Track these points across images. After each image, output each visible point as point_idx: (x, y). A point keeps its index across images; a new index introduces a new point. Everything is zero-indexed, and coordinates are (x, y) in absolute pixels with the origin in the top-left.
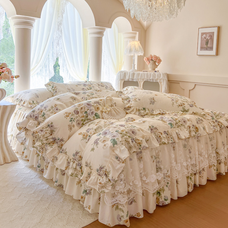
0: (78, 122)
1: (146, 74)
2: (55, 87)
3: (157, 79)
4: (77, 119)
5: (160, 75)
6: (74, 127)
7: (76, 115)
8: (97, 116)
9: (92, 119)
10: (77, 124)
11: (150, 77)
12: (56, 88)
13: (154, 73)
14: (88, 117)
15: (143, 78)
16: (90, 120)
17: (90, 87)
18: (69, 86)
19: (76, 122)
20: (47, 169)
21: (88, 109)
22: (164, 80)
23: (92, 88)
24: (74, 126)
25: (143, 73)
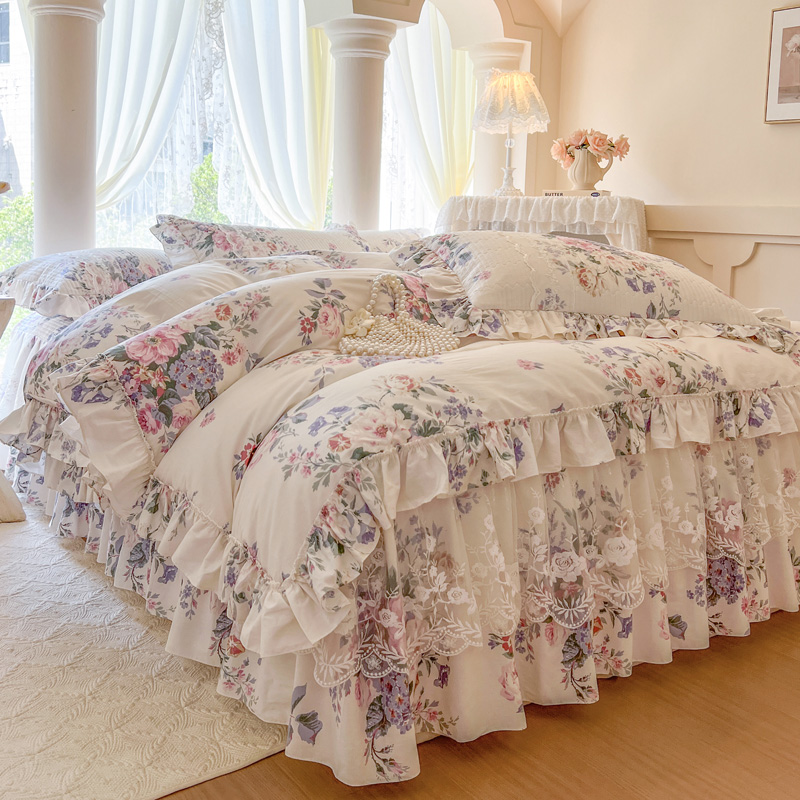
11: (572, 217)
15: (543, 220)
22: (627, 225)
25: (544, 202)
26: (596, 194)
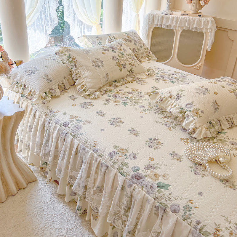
1: (188, 19)
2: (73, 59)
3: (203, 28)
5: (208, 22)
11: (193, 25)
12: (75, 60)
13: (199, 19)
15: (183, 25)
17: (121, 52)
18: (94, 56)
20: (96, 220)
22: (212, 29)
23: (124, 53)
25: (184, 19)
26: (200, 16)
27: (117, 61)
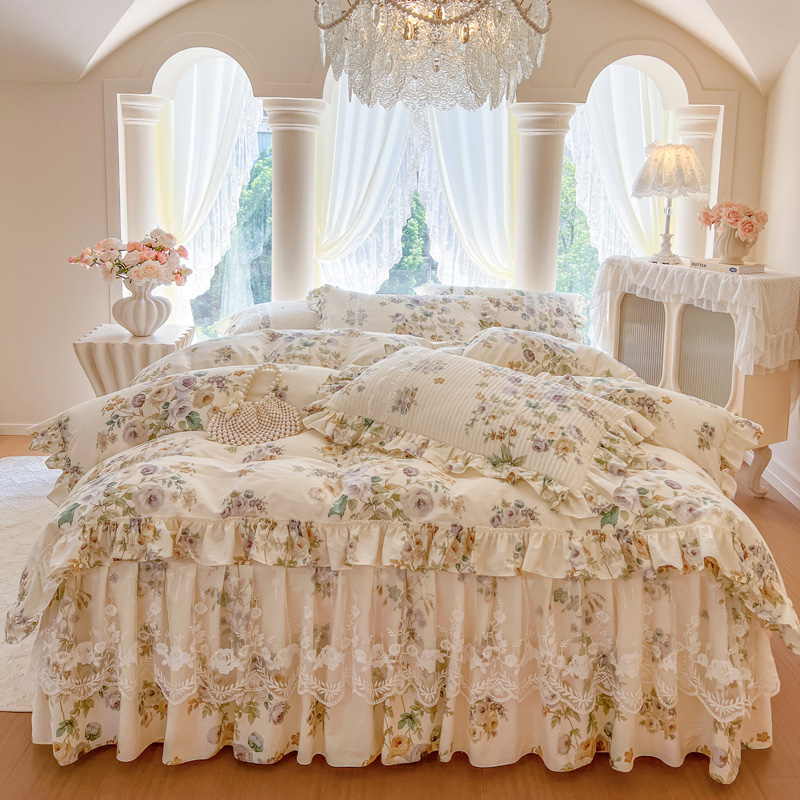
0: (132, 429)
2: (323, 303)
4: (131, 421)
5: (736, 285)
6: (113, 442)
7: (132, 409)
8: (193, 422)
9: (176, 427)
10: (127, 434)
11: (699, 293)
12: (323, 307)
14: (168, 421)
16: (170, 429)
17: (431, 311)
18: (358, 304)
19: (127, 428)
21: (175, 398)
22: (746, 308)
23: (435, 315)
24: (114, 439)
26: (734, 270)
27: (400, 324)
